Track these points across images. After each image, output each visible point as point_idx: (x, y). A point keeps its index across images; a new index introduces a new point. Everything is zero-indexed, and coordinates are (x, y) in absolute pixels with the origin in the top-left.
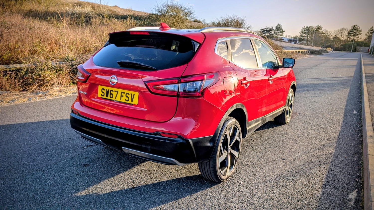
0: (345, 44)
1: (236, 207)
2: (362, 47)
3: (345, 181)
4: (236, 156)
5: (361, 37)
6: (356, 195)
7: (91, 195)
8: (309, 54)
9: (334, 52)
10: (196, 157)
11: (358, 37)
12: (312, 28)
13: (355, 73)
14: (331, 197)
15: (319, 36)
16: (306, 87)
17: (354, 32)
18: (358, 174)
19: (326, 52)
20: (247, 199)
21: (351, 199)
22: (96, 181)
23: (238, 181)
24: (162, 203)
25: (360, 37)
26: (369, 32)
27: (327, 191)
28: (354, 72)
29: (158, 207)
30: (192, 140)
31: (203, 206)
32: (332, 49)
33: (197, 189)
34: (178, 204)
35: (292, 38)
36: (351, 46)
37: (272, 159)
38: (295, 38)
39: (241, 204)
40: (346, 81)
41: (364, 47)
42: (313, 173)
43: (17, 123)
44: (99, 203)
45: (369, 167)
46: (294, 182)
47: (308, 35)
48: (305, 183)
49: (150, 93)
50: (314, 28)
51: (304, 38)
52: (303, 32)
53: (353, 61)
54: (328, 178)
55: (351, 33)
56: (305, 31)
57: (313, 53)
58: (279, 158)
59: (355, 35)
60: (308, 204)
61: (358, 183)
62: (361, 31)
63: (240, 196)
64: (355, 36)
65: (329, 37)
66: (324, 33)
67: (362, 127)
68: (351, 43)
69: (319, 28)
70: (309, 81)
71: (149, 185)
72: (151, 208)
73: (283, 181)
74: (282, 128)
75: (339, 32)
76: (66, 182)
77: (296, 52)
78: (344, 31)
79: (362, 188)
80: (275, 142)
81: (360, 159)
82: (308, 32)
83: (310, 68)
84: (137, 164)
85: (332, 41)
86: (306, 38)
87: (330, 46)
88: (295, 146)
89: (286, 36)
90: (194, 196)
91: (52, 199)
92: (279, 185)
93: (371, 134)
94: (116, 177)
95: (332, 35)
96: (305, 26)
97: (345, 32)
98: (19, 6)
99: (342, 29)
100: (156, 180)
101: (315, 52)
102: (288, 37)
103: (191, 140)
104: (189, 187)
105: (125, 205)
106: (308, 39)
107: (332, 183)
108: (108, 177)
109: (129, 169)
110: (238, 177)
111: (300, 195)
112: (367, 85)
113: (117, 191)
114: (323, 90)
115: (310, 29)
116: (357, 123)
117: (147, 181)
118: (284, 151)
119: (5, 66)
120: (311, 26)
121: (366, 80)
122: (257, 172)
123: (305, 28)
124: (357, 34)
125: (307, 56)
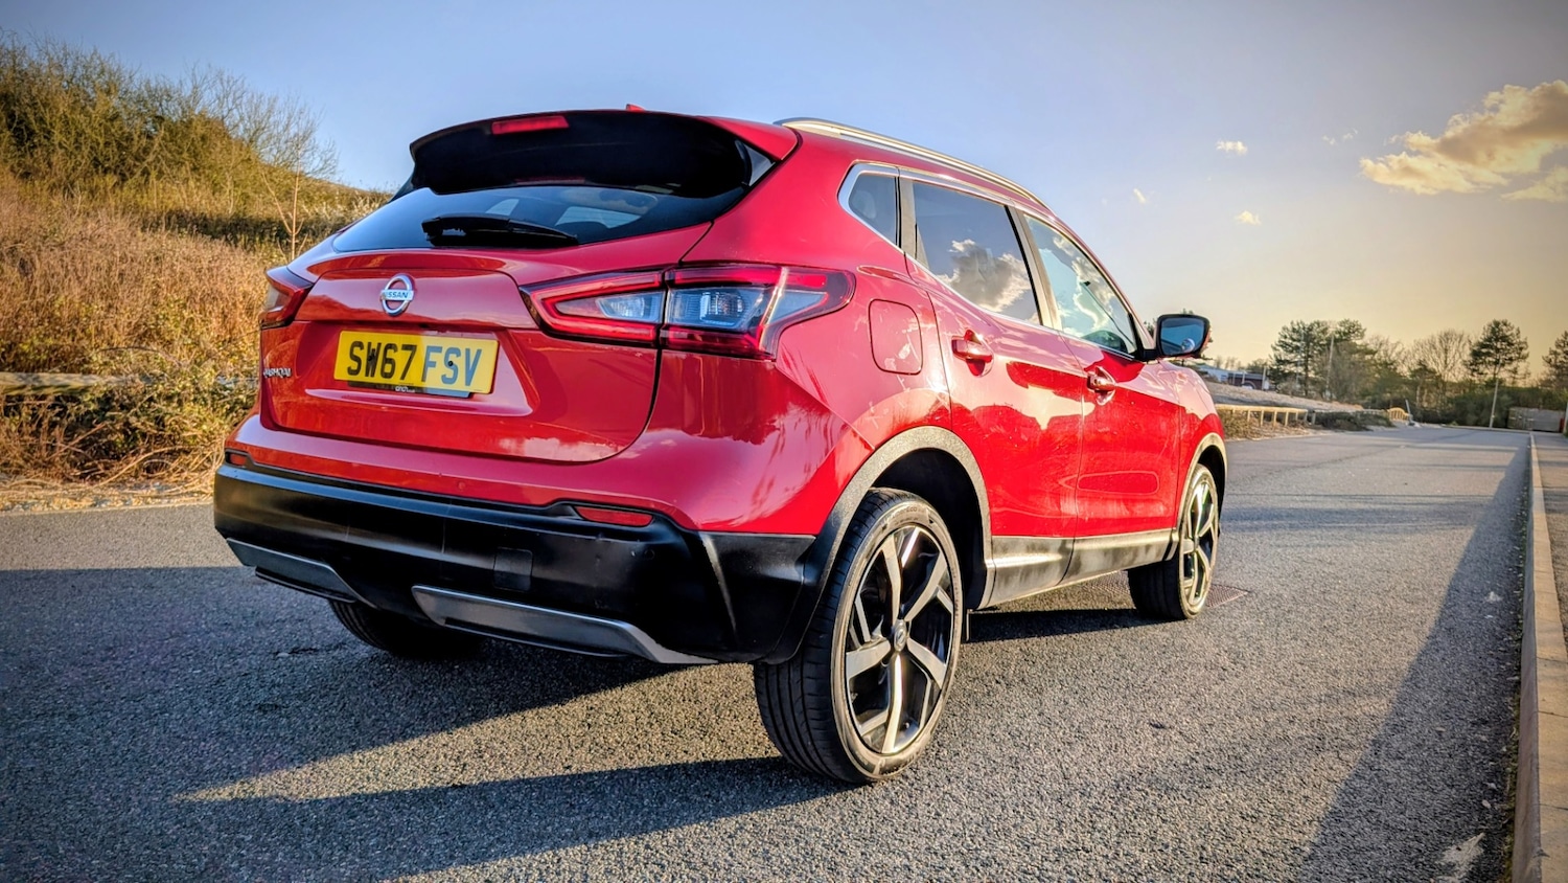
0: (1464, 397)
1: (914, 868)
2: (1533, 410)
3: (1428, 804)
4: (932, 678)
5: (1527, 368)
6: (1479, 853)
7: (258, 800)
8: (1311, 427)
9: (1417, 425)
10: (734, 625)
11: (1516, 368)
12: (1324, 332)
13: (1499, 488)
14: (1358, 856)
15: (1352, 360)
16: (1287, 516)
17: (1498, 350)
18: (1493, 785)
19: (1385, 422)
20: (969, 845)
21: (1451, 866)
22: (292, 760)
23: (937, 786)
24: (575, 839)
25: (1521, 371)
26: (1559, 351)
27: (1342, 834)
28: (1497, 485)
29: (550, 852)
30: (717, 541)
31: (761, 860)
32: (1406, 414)
33: (743, 804)
34: (647, 847)
35: (1243, 368)
36: (1486, 403)
37: (1104, 723)
38: (1255, 369)
39: (937, 861)
40: (1462, 507)
41: (1544, 408)
42: (1284, 775)
43: (18, 568)
44: (281, 829)
45: (1540, 748)
46: (1193, 799)
47: (1306, 358)
48: (1244, 805)
49: (541, 333)
50: (1331, 330)
51: (1293, 369)
52: (1284, 345)
53: (1494, 453)
54: (1352, 794)
55: (1484, 354)
56: (1294, 340)
57: (1327, 422)
58: (1138, 721)
59: (1501, 361)
60: (1248, 875)
61: (1491, 817)
62: (1524, 345)
63: (938, 835)
64: (1503, 365)
65: (1395, 369)
66: (1372, 353)
67: (1520, 640)
68: (1488, 392)
69: (1351, 329)
70: (1302, 501)
71: (527, 781)
72: (517, 855)
73: (1147, 793)
74: (1167, 631)
75: (1435, 349)
76: (156, 756)
77: (1257, 415)
78: (1456, 343)
79: (1508, 828)
80: (1128, 671)
81: (1506, 738)
82: (1308, 345)
83: (1313, 466)
84: (499, 713)
85: (1406, 383)
86: (1300, 369)
87: (1399, 403)
88: (1216, 689)
89: (1218, 363)
90: (729, 824)
91: (71, 807)
92: (1126, 804)
93: (1554, 655)
94: (391, 749)
95: (1406, 357)
96: (1292, 323)
97: (1461, 350)
98: (131, 196)
99: (1446, 335)
100: (569, 767)
101: (1338, 421)
102: (1227, 365)
103: (713, 537)
104: (709, 796)
105: (401, 839)
106: (1307, 375)
107: (1371, 811)
108: (354, 748)
109: (458, 727)
110: (943, 773)
111: (1215, 842)
112: (1548, 518)
113: (377, 794)
114: (1358, 529)
115: (1314, 333)
116: (1498, 629)
117: (524, 768)
118: (1166, 700)
119: (21, 377)
120: (1318, 324)
121: (1546, 505)
122: (1032, 762)
123: (1294, 330)
124: (1509, 356)
125: (1305, 431)
